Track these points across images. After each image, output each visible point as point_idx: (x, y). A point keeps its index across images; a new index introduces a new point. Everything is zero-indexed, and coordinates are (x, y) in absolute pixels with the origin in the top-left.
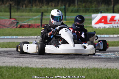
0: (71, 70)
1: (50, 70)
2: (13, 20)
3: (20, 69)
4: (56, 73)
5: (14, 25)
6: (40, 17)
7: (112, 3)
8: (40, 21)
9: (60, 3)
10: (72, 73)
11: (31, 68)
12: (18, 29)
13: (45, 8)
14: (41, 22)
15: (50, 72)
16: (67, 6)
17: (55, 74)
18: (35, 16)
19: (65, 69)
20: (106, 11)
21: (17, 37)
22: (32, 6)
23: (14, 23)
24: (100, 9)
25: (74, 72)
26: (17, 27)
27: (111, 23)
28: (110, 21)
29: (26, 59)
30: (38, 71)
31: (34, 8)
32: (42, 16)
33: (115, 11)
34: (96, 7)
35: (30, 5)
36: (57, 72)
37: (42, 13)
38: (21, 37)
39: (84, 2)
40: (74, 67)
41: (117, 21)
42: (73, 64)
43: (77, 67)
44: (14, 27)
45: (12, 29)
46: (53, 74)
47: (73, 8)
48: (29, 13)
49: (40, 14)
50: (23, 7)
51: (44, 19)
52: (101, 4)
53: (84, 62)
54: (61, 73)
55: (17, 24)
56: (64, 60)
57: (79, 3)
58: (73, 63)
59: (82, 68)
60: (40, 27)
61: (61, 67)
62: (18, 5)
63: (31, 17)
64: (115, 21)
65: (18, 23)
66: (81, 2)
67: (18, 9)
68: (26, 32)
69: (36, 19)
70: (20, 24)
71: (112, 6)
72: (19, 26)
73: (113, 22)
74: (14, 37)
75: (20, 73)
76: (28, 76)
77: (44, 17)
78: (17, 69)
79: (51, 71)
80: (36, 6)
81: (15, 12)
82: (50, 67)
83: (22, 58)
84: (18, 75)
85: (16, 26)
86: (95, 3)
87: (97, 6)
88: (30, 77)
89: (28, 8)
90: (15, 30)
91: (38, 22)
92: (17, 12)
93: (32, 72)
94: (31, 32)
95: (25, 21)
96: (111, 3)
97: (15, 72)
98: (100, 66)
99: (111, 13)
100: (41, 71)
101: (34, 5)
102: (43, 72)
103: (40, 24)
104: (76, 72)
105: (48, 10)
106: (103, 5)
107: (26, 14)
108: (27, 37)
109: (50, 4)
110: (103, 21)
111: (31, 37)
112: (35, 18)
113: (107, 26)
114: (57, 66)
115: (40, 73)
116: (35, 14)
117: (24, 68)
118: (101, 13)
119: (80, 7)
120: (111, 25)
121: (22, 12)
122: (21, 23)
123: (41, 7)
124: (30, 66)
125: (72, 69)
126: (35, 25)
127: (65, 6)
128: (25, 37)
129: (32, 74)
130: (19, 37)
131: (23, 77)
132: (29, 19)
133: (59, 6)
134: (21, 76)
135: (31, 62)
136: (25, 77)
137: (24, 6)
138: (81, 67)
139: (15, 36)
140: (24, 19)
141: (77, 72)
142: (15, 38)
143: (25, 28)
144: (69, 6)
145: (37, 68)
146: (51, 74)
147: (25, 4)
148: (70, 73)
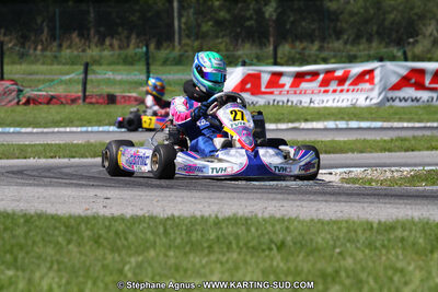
0: (169, 222)
1: (107, 223)
2: (6, 84)
3: (22, 220)
4: (124, 232)
5: (10, 98)
6: (81, 77)
7: (272, 39)
8: (80, 87)
9: (133, 41)
10: (171, 231)
11: (53, 217)
12: (21, 108)
13: (94, 52)
14: (84, 90)
15: (108, 228)
16: (152, 46)
17: (121, 235)
18: (68, 74)
19: (152, 218)
20: (255, 61)
21: (18, 129)
22: (60, 46)
23: (11, 91)
24: (239, 57)
25: (177, 226)
26: (18, 103)
27: (272, 93)
28: (266, 87)
29: (41, 190)
30: (72, 226)
31: (66, 52)
32: (86, 72)
33: (279, 60)
34: (227, 50)
35: (55, 44)
36: (129, 228)
37: (86, 66)
38: (29, 130)
39: (197, 38)
40: (176, 214)
41: (287, 87)
42: (171, 205)
43: (186, 214)
44: (10, 101)
45: (5, 108)
46: (117, 233)
47: (167, 51)
48: (49, 67)
49: (81, 68)
50: (35, 49)
51: (92, 81)
52: (243, 41)
53: (204, 198)
54: (142, 231)
55: (18, 96)
56: (147, 193)
57: (185, 41)
58: (173, 201)
59: (202, 217)
60: (81, 101)
61: (140, 213)
62: (23, 45)
63: (55, 77)
64: (283, 86)
65: (21, 91)
66: (188, 36)
67: (22, 56)
68: (44, 115)
69: (70, 81)
70: (28, 95)
71: (271, 48)
72: (24, 101)
73: (276, 91)
74: (12, 130)
75: (20, 232)
76: (43, 240)
77: (90, 77)
78: (13, 219)
79: (110, 226)
80: (70, 47)
81: (13, 63)
82: (107, 212)
83: (28, 188)
84: (14, 236)
85: (16, 101)
86: (227, 40)
87: (232, 48)
88: (50, 242)
89: (48, 53)
90: (12, 111)
91: (77, 91)
92: (21, 64)
93: (55, 228)
94: (58, 118)
95: (41, 87)
96: (269, 41)
97: (6, 229)
98: (250, 209)
99: (268, 64)
100: (83, 227)
101: (65, 45)
102: (87, 229)
103: (80, 94)
104: (184, 227)
105: (101, 57)
106: (247, 46)
107: (44, 68)
108: (45, 130)
109: (107, 42)
110: (249, 86)
111: (56, 130)
112: (68, 77)
113: (261, 101)
114: (129, 212)
115: (78, 232)
116: (68, 67)
117: (32, 217)
118: (244, 64)
119: (186, 51)
120: (270, 98)
121: (33, 63)
122: (29, 92)
123: (84, 51)
124: (51, 210)
125: (172, 218)
126: (66, 97)
127: (147, 46)
128: (39, 130)
129: (56, 232)
130: (23, 130)
131: (30, 242)
132: (52, 81)
133: (132, 46)
134: (22, 241)
135: (53, 199)
136: (34, 243)
137: (40, 47)
138: (198, 214)
139: (14, 126)
140: (39, 81)
141: (187, 228)
142: (13, 133)
143: (41, 106)
144: (158, 47)
145: (70, 217)
146: (112, 234)
147: (42, 41)
148: (166, 232)
